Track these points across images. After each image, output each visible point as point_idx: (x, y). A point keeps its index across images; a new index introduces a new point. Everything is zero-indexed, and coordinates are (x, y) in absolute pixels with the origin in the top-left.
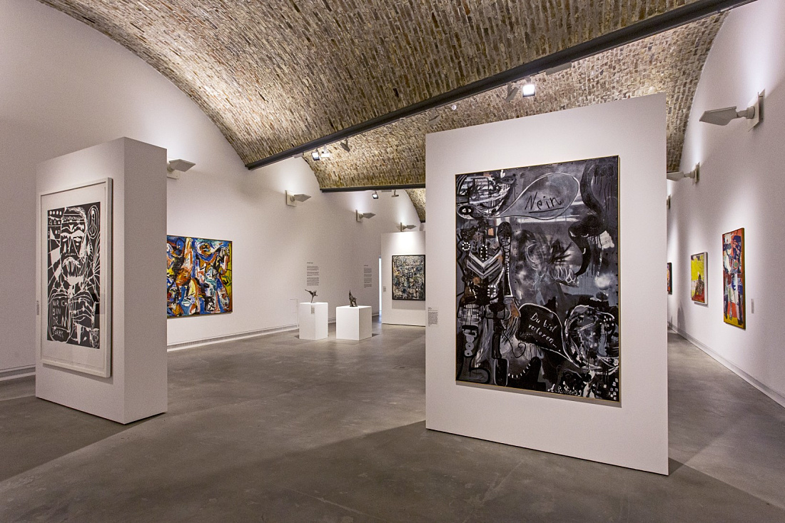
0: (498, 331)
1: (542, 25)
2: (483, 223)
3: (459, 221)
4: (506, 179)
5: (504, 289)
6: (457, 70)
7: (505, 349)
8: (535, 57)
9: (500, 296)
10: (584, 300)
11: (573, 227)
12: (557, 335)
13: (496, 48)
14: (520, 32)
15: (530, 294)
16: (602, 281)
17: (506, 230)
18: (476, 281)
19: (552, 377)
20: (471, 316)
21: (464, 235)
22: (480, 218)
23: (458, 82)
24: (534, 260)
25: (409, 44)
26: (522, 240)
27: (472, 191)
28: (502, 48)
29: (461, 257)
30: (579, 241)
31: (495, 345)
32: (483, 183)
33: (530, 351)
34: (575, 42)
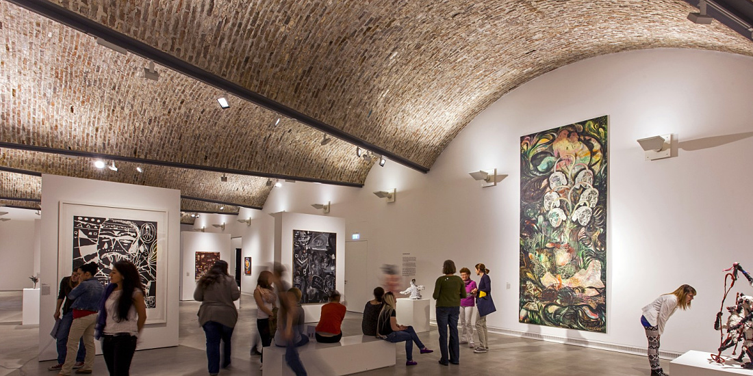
0: (306, 285)
1: (291, 165)
2: (302, 248)
3: (294, 247)
4: (309, 234)
5: (308, 271)
6: (248, 164)
7: (308, 291)
8: (284, 174)
9: (307, 273)
10: (328, 274)
11: (326, 252)
12: (322, 285)
13: (271, 164)
14: (283, 163)
15: (315, 273)
16: (332, 268)
17: (309, 251)
18: (300, 268)
19: (320, 298)
20: (298, 281)
21: (296, 251)
22: (301, 246)
23: (246, 168)
24: (316, 262)
25: (231, 143)
26: (313, 255)
27: (299, 237)
28: (273, 165)
29: (295, 260)
30: (328, 257)
31: (305, 290)
32: (303, 235)
33: (315, 290)
34: (300, 176)
